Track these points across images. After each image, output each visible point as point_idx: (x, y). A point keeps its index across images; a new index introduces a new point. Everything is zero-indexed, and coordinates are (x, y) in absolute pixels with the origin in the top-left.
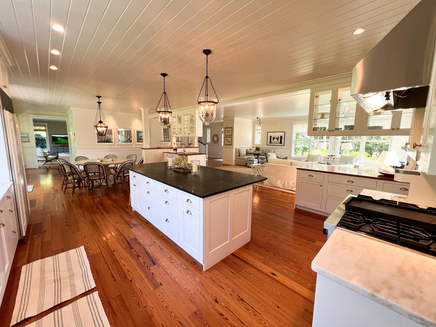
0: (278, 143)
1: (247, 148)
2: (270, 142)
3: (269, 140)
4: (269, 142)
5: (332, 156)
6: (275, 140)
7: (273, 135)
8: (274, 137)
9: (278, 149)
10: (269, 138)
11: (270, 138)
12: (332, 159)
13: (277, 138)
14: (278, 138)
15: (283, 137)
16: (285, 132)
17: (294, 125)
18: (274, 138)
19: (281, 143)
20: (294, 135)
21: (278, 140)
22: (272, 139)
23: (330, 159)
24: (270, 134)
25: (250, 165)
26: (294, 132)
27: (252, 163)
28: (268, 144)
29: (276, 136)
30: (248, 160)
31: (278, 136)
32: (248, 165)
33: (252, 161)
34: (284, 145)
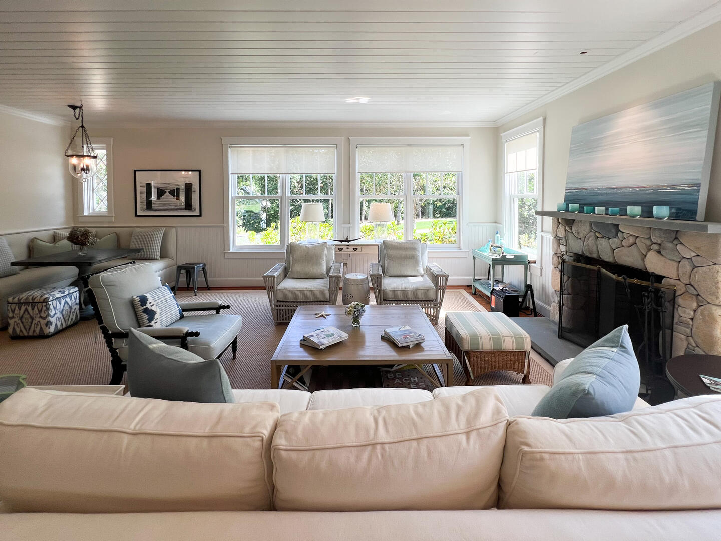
0: (179, 208)
1: (32, 236)
2: (149, 205)
3: (141, 198)
4: (145, 207)
5: (347, 241)
6: (167, 197)
7: (156, 180)
8: (161, 186)
9: (179, 230)
10: (141, 193)
11: (144, 190)
12: (351, 250)
13: (172, 193)
14: (178, 189)
15: (196, 187)
16: (200, 171)
17: (230, 149)
18: (161, 193)
19: (188, 206)
20: (232, 180)
21: (178, 198)
22: (154, 197)
23: (345, 250)
24: (142, 179)
25: (26, 327)
26: (230, 173)
27: (39, 315)
28: (138, 214)
29: (167, 185)
30: (13, 303)
31: (177, 185)
32: (14, 328)
33: (36, 307)
34: (200, 216)
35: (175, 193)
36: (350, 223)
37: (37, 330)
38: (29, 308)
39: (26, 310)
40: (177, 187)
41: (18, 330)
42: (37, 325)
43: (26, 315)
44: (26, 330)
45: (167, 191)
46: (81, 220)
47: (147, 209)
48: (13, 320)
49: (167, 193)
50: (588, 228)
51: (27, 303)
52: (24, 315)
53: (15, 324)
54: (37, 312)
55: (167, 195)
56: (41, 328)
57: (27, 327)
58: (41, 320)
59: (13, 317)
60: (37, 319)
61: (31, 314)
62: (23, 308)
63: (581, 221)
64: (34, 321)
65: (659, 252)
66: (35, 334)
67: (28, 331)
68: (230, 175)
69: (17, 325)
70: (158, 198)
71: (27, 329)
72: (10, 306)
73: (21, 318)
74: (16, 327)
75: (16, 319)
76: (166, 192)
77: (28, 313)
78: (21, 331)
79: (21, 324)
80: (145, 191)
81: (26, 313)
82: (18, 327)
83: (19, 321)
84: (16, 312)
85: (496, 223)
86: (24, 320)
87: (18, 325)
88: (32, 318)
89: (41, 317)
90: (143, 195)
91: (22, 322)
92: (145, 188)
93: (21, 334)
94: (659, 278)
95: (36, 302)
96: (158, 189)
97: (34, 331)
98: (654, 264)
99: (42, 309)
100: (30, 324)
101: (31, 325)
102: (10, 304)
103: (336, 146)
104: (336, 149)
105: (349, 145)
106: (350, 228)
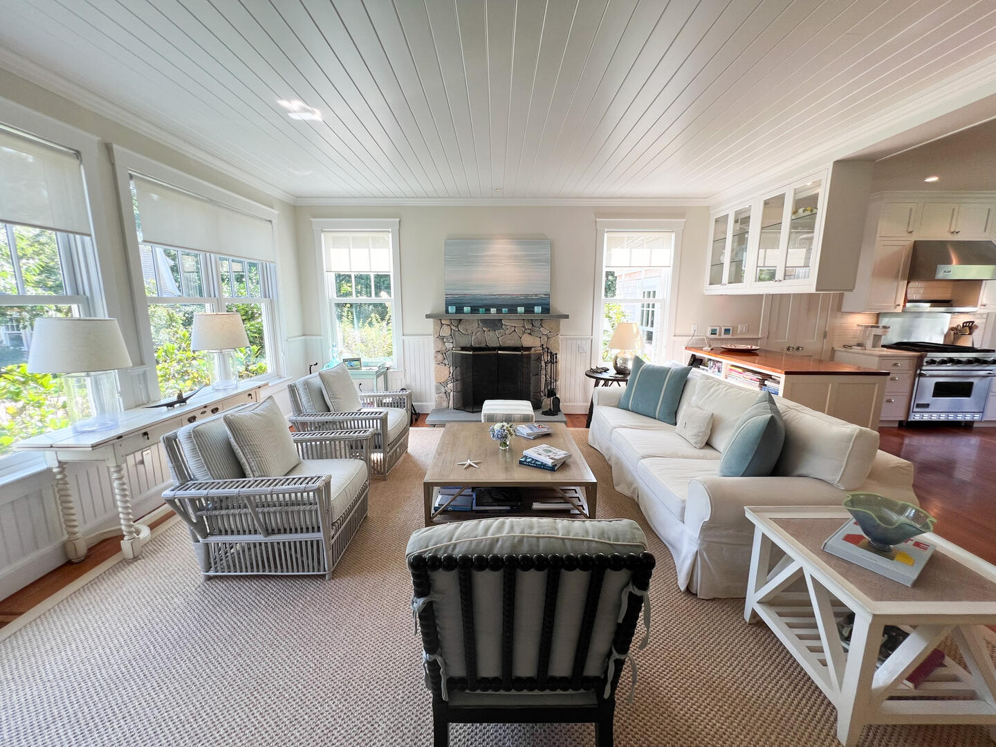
36: (142, 363)
50: (476, 325)
63: (468, 320)
65: (530, 334)
85: (304, 335)
94: (529, 349)
98: (527, 341)
103: (78, 154)
104: (82, 167)
105: (113, 165)
106: (144, 374)
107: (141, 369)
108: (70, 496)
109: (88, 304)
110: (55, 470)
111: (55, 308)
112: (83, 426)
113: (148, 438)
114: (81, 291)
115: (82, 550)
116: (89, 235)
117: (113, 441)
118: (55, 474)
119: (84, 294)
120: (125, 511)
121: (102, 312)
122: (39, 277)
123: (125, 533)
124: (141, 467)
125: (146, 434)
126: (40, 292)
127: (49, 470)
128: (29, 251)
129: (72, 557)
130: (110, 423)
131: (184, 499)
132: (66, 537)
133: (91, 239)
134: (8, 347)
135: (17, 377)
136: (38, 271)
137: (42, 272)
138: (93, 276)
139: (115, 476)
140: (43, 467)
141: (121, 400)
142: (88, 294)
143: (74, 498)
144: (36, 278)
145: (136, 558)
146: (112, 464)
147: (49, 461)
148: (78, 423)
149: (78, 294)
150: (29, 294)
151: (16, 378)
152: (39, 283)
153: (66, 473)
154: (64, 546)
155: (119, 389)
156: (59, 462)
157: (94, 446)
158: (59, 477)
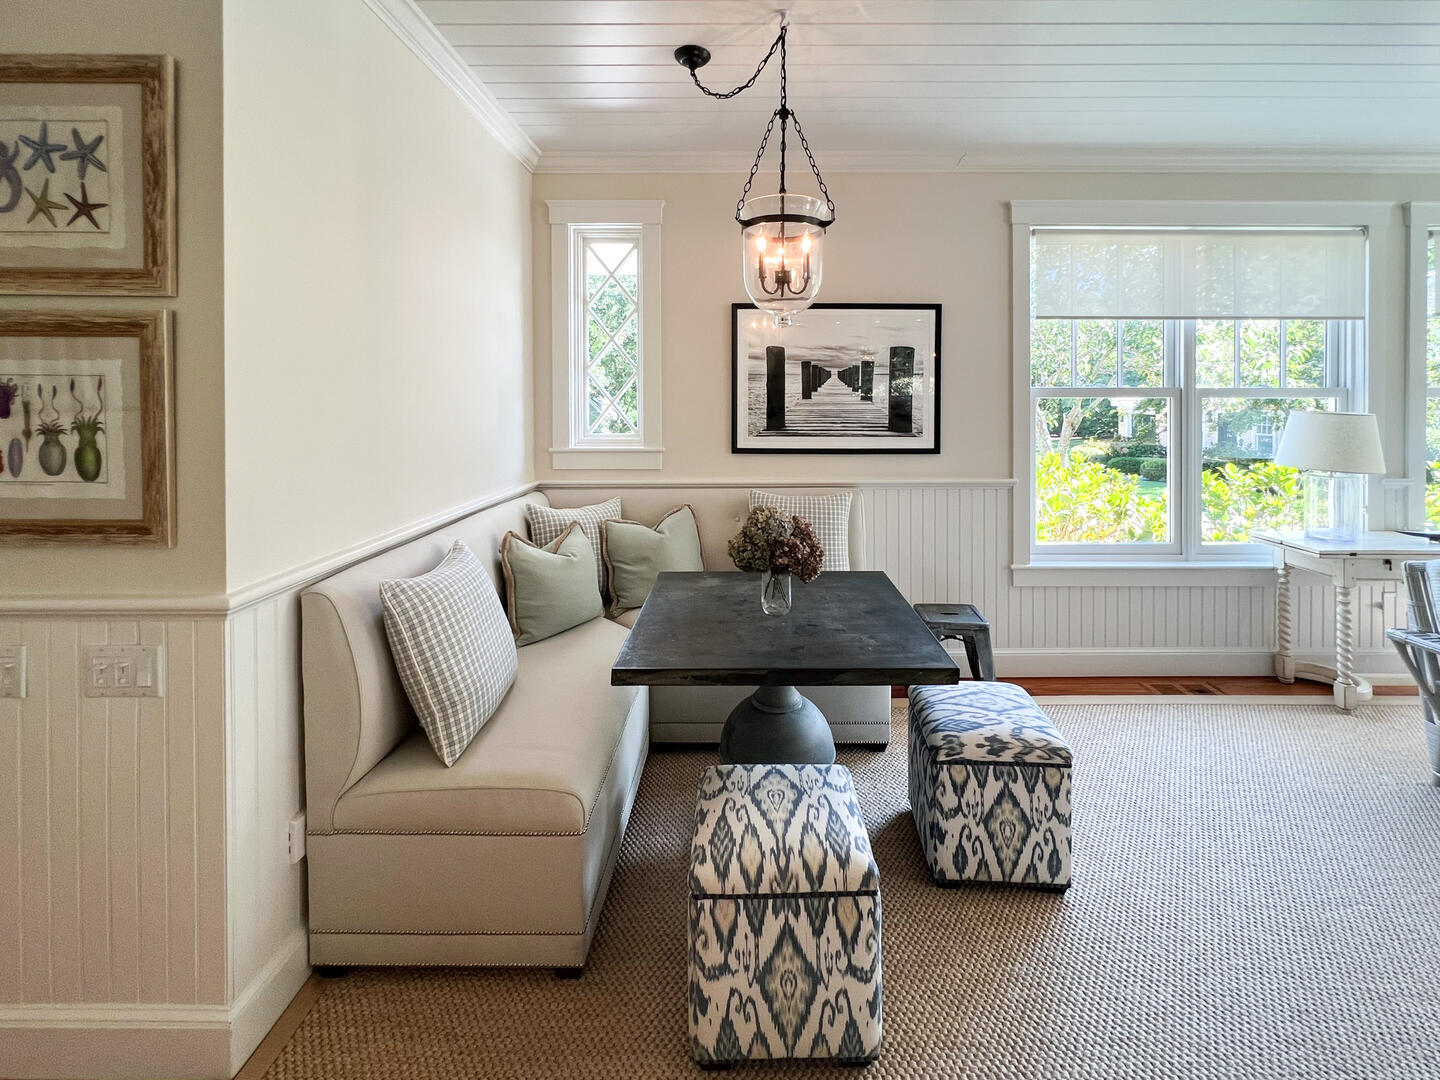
0: (872, 429)
2: (776, 418)
3: (753, 393)
4: (762, 421)
6: (833, 389)
7: (801, 336)
8: (815, 356)
10: (752, 377)
11: (762, 367)
13: (848, 376)
14: (868, 366)
15: (925, 356)
16: (938, 308)
17: (1033, 240)
18: (814, 377)
19: (900, 419)
21: (867, 397)
22: (793, 385)
25: (784, 1020)
26: (1033, 313)
27: (843, 963)
28: (740, 445)
29: (834, 353)
30: (722, 896)
31: (864, 353)
32: (727, 1023)
33: (831, 921)
34: (936, 450)
35: (858, 377)
36: (1405, 476)
37: (835, 1036)
38: (802, 927)
39: (787, 933)
40: (867, 358)
41: (744, 1032)
42: (837, 1010)
43: (788, 964)
44: (783, 1034)
45: (834, 372)
46: (559, 463)
47: (769, 428)
48: (726, 982)
49: (834, 378)
51: (785, 899)
52: (778, 962)
53: (735, 1001)
54: (837, 944)
55: (833, 385)
56: (852, 1024)
57: (790, 1019)
58: (850, 983)
59: (724, 968)
60: (837, 982)
61: (812, 958)
62: (772, 926)
64: (821, 988)
66: (821, 1053)
67: (790, 1042)
68: (1035, 324)
69: (742, 1007)
70: (806, 395)
71: (790, 1031)
72: (712, 912)
73: (762, 976)
74: (737, 1019)
75: (741, 981)
76: (829, 375)
77: (798, 949)
78: (760, 1037)
79: (762, 1006)
80: (765, 370)
81: (788, 950)
82: (747, 1019)
83: (755, 992)
84: (739, 942)
86: (774, 985)
87: (749, 1007)
88: (815, 977)
89: (852, 970)
90: (756, 384)
91: (768, 998)
92: (764, 364)
93: (758, 1053)
95: (831, 894)
96: (806, 365)
97: (820, 1038)
99: (857, 929)
100: (802, 1007)
101: (808, 1011)
102: (707, 903)
103: (1365, 229)
104: (1368, 242)
105: (1407, 227)
106: (1405, 490)
107: (1400, 483)
108: (1288, 605)
109: (1348, 397)
110: (1280, 572)
111: (1314, 403)
112: (1317, 533)
113: (1390, 569)
114: (1342, 385)
115: (1290, 673)
116: (1363, 318)
117: (1345, 557)
118: (1279, 576)
119: (1345, 386)
120: (1344, 646)
121: (1362, 405)
122: (1305, 366)
123: (1339, 673)
124: (1378, 611)
125: (1388, 562)
126: (1302, 383)
127: (1274, 570)
128: (1299, 335)
129: (1280, 674)
130: (1347, 538)
131: (1420, 649)
132: (1277, 649)
133: (1364, 323)
134: (1256, 453)
135: (1263, 478)
136: (1304, 360)
137: (1307, 361)
138: (1359, 364)
139: (1340, 598)
140: (1270, 565)
141: (1367, 516)
142: (1349, 385)
143: (1292, 609)
144: (1300, 368)
145: (1346, 711)
146: (1338, 582)
147: (1275, 560)
148: (1311, 529)
149: (1338, 386)
150: (1290, 387)
151: (1260, 477)
152: (1303, 373)
153: (1289, 578)
154: (1273, 658)
155: (1367, 503)
156: (1285, 564)
157: (1322, 554)
158: (1282, 580)
